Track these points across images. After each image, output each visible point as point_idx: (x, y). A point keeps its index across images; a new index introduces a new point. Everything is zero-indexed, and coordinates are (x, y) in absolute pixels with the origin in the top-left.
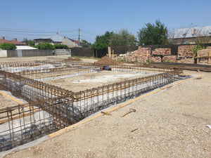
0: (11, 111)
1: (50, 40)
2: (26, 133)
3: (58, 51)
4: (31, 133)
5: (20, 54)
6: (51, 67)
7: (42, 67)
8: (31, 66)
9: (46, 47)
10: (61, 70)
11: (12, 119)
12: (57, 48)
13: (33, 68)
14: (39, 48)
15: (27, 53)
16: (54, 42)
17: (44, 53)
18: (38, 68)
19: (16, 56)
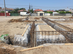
0: (53, 32)
1: (64, 10)
2: (56, 40)
3: (67, 14)
4: (57, 41)
5: (54, 15)
6: (64, 20)
7: (61, 19)
8: (57, 19)
9: (62, 13)
10: (68, 21)
11: (53, 35)
12: (67, 13)
13: (57, 20)
14: (60, 13)
15: (56, 14)
16: (66, 11)
17: (61, 15)
18: (59, 20)
19: (52, 15)
